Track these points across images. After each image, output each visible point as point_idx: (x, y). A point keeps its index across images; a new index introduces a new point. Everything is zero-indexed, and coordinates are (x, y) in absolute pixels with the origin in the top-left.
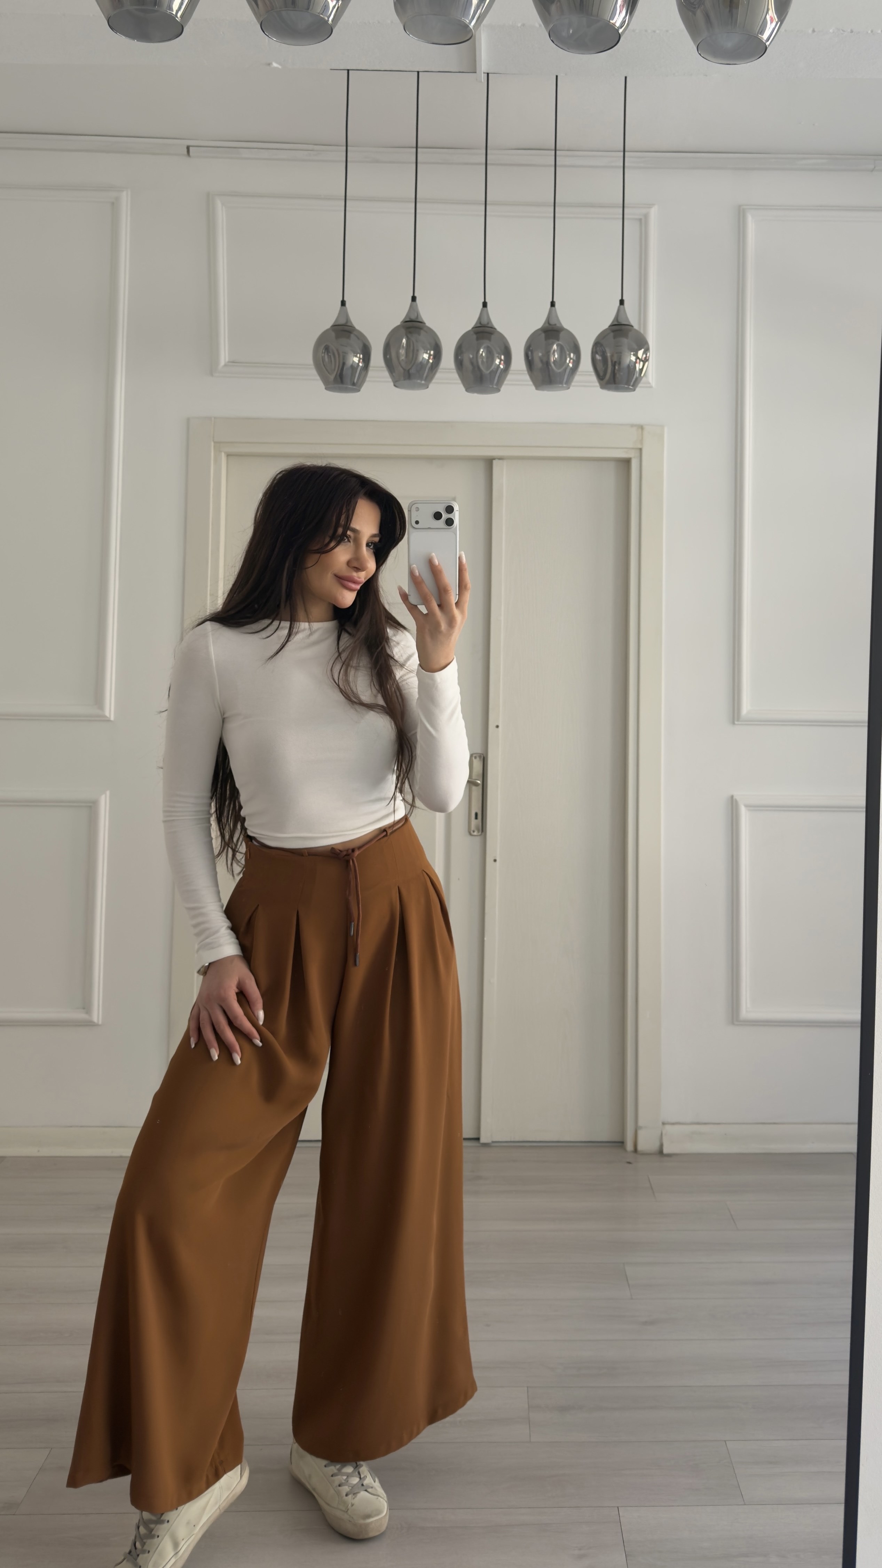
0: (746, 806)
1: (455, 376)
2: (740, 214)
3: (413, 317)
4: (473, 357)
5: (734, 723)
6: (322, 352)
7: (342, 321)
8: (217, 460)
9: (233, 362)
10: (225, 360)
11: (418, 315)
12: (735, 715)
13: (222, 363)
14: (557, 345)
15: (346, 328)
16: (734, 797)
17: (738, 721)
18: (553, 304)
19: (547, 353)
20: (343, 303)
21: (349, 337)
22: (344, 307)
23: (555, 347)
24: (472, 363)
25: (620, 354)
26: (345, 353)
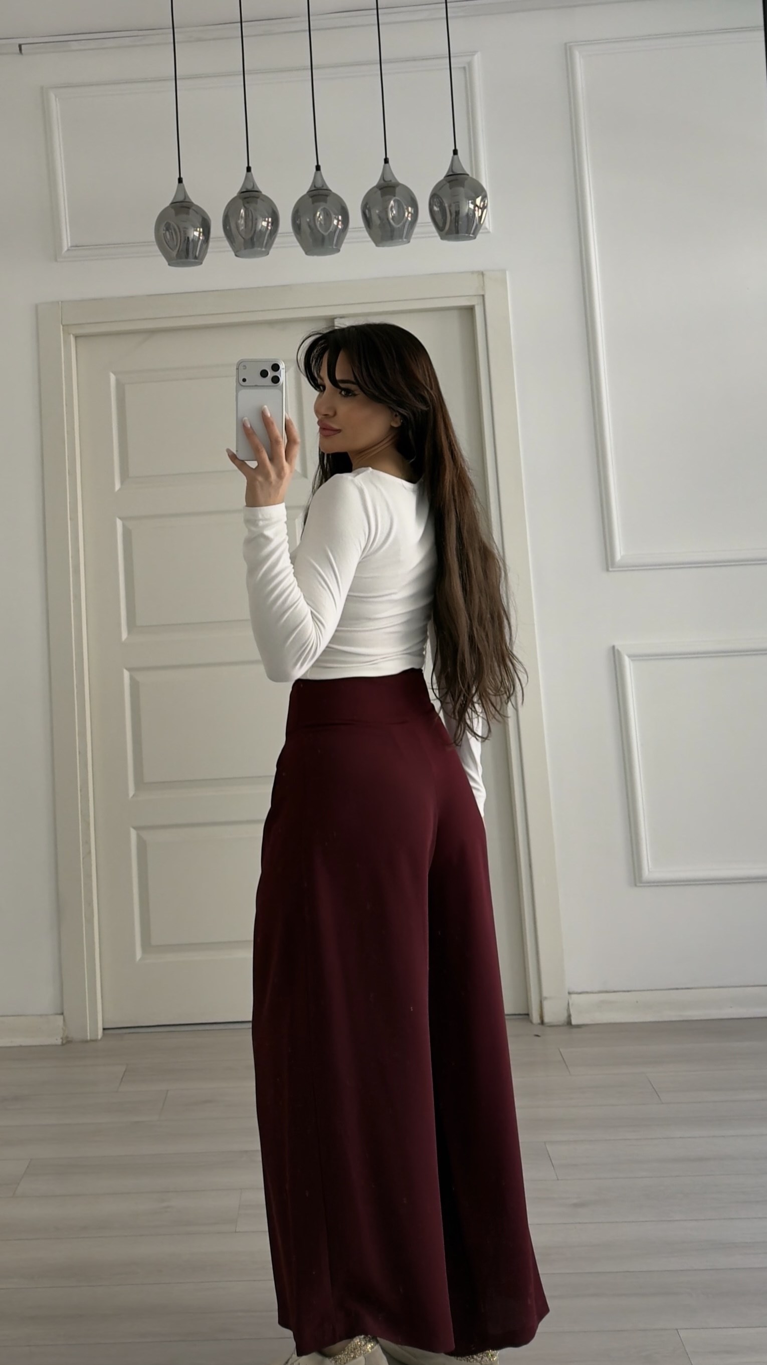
0: (629, 656)
1: (294, 239)
2: (567, 51)
3: (250, 187)
4: (310, 221)
5: (608, 570)
6: (164, 230)
7: (181, 198)
8: (67, 343)
9: (77, 246)
10: (68, 245)
11: (254, 184)
12: (608, 561)
13: (65, 249)
14: (394, 201)
15: (184, 204)
16: (616, 648)
17: (612, 567)
18: (386, 161)
19: (386, 210)
20: (180, 180)
21: (188, 213)
22: (181, 184)
23: (392, 202)
24: (310, 226)
25: (458, 204)
26: (185, 228)
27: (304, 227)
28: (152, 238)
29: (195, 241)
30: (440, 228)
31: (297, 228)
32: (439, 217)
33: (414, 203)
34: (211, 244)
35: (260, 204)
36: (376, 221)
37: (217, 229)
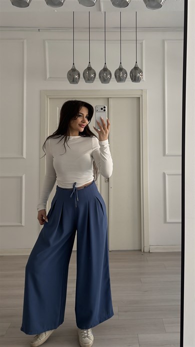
0: (167, 174)
1: (99, 80)
4: (103, 75)
5: (164, 156)
6: (69, 75)
7: (73, 68)
8: (47, 100)
9: (50, 77)
10: (48, 77)
11: (90, 66)
12: (164, 154)
14: (122, 72)
18: (121, 63)
19: (120, 74)
20: (74, 64)
21: (75, 71)
24: (103, 77)
25: (136, 74)
26: (74, 75)
27: (101, 77)
28: (66, 77)
30: (132, 80)
31: (100, 77)
32: (132, 77)
33: (126, 73)
34: (80, 79)
35: (92, 71)
36: (117, 77)
37: (82, 76)
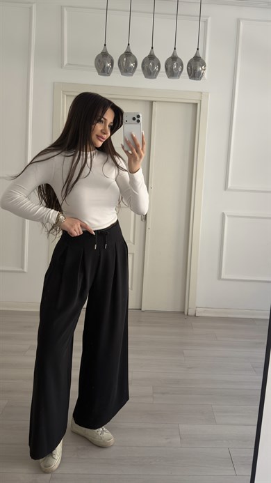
1: (142, 72)
3: (128, 51)
6: (98, 62)
7: (105, 51)
8: (63, 97)
15: (106, 54)
16: (223, 213)
17: (226, 190)
19: (172, 66)
21: (107, 57)
22: (105, 47)
25: (196, 67)
29: (108, 68)
30: (189, 75)
31: (143, 68)
32: (190, 71)
33: (182, 65)
35: (131, 58)
36: (169, 69)
